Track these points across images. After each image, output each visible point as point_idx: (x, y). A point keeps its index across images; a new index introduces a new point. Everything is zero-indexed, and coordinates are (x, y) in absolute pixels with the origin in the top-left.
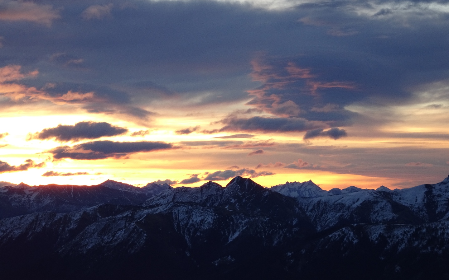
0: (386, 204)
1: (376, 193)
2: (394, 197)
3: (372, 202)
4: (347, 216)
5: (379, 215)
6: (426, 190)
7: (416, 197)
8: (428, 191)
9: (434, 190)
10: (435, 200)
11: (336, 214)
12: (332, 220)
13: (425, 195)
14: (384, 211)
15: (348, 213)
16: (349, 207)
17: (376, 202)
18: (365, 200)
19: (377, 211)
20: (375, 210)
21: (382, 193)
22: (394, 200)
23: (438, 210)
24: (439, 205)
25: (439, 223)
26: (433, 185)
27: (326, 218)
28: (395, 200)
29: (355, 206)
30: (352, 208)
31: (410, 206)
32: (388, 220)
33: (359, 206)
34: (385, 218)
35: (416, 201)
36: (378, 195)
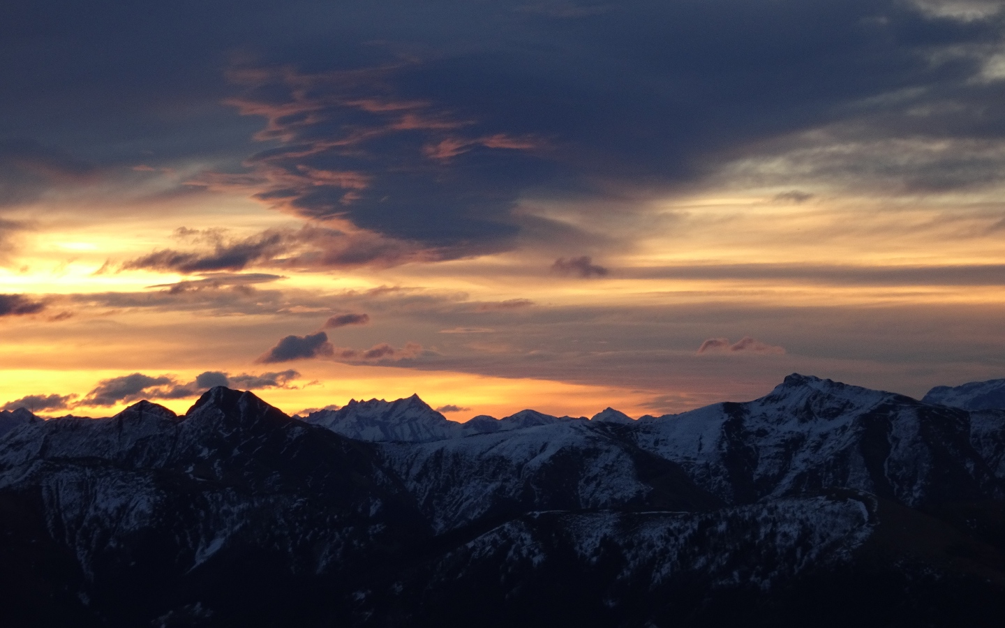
0: (618, 457)
1: (591, 429)
2: (640, 438)
3: (581, 453)
4: (514, 490)
5: (602, 486)
6: (726, 417)
7: (701, 438)
8: (732, 419)
9: (747, 417)
10: (750, 445)
11: (486, 487)
12: (475, 501)
13: (723, 432)
14: (614, 477)
15: (516, 483)
16: (520, 466)
17: (593, 453)
18: (563, 448)
19: (595, 477)
20: (591, 475)
21: (609, 428)
22: (640, 445)
23: (757, 472)
24: (762, 458)
25: (761, 506)
26: (745, 403)
27: (458, 497)
28: (644, 446)
29: (535, 463)
30: (528, 468)
31: (685, 460)
32: (626, 500)
33: (546, 462)
34: (618, 496)
35: (700, 449)
36: (597, 432)
